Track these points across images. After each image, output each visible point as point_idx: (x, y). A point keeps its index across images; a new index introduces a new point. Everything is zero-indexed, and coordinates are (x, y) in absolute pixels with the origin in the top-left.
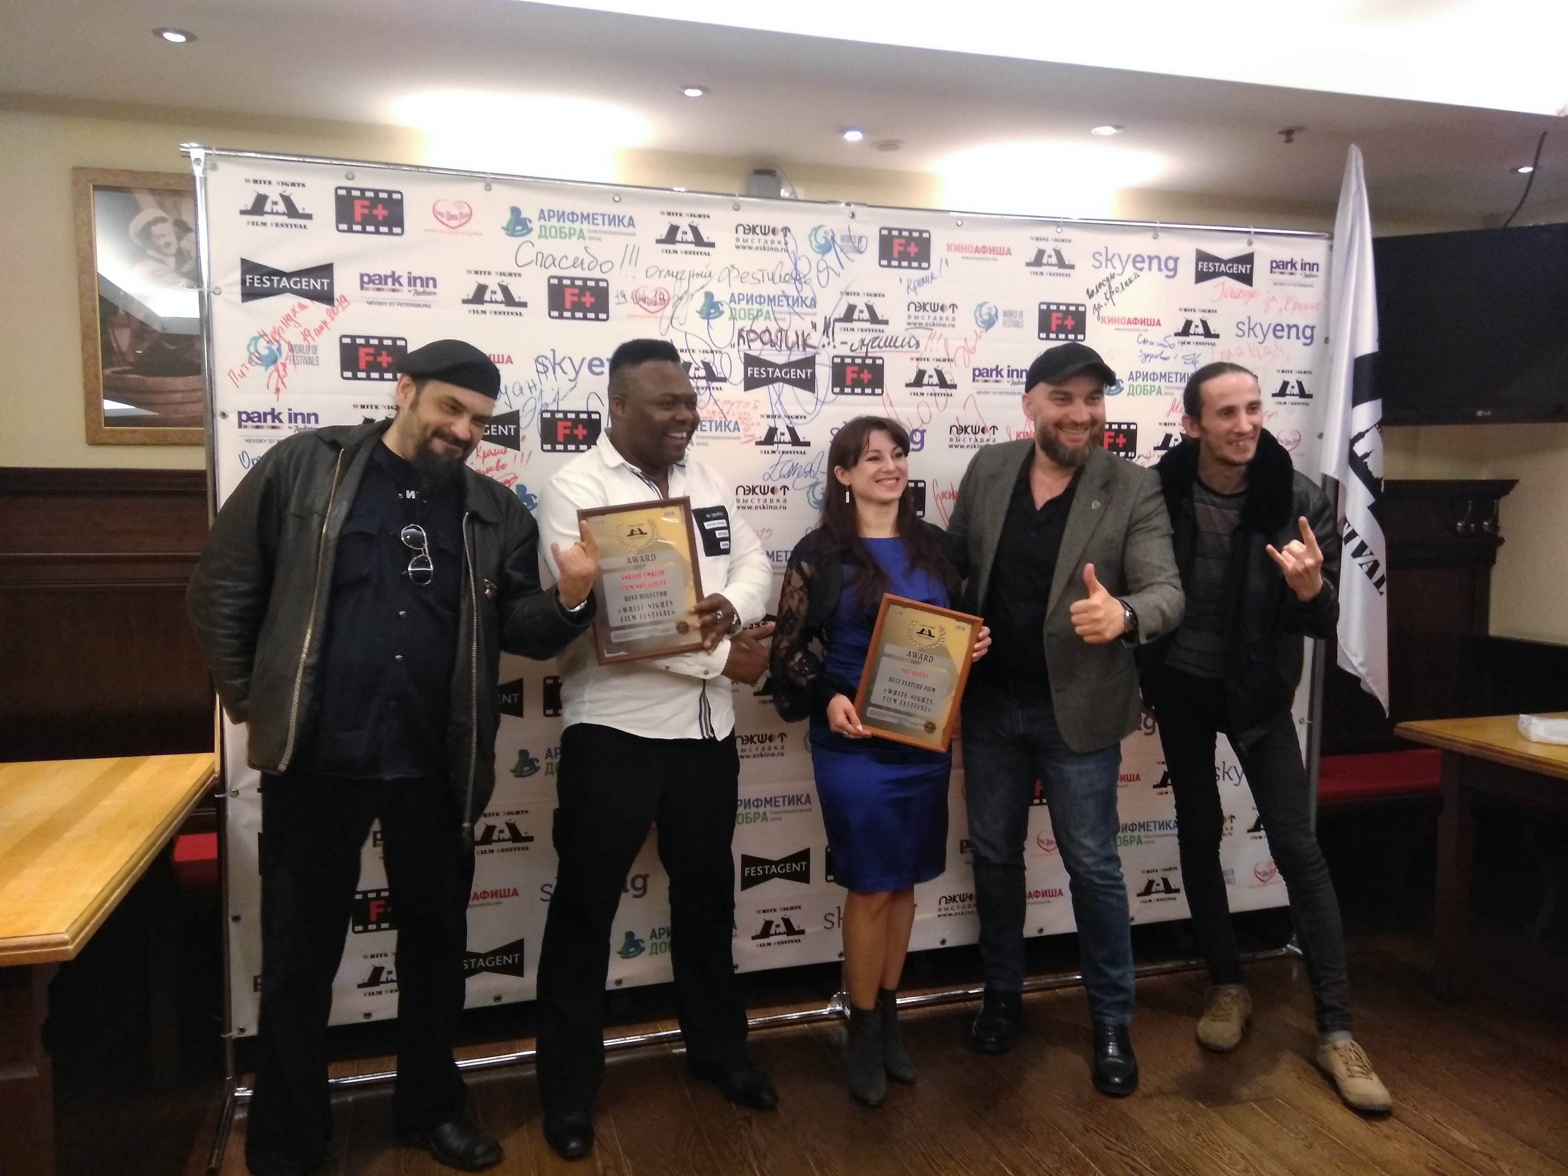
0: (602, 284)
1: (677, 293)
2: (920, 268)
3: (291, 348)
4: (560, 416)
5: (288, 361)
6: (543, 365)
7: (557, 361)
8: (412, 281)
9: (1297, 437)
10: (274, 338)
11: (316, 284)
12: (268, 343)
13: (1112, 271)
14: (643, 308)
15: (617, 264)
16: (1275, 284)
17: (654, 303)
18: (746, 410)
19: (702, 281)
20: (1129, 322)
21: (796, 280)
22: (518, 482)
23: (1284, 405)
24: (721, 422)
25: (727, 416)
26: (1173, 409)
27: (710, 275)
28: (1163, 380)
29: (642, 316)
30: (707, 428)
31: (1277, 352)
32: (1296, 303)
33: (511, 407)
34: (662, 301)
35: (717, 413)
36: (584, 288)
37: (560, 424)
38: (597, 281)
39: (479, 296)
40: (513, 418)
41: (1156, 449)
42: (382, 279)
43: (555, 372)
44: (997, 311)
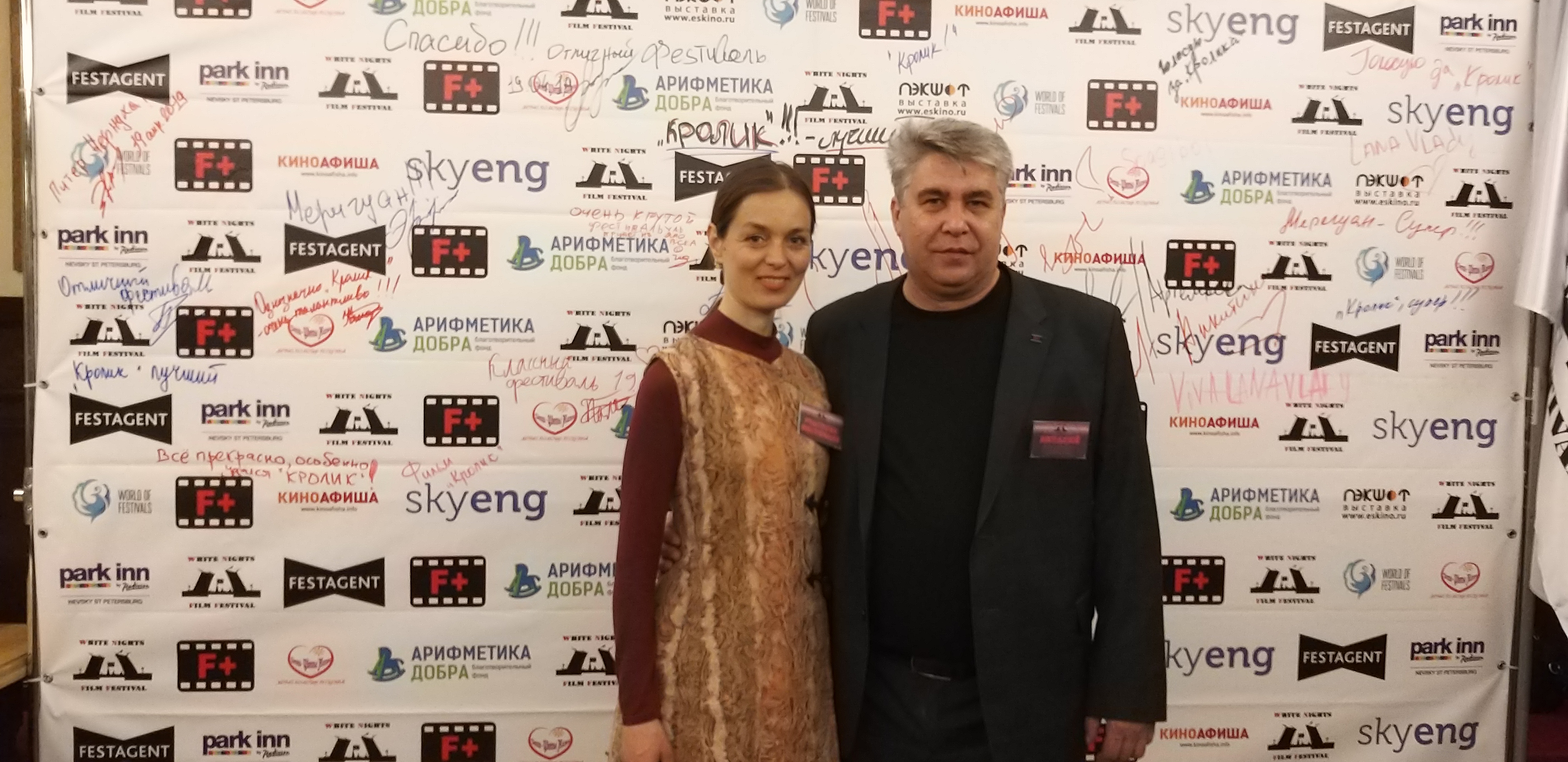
0: (492, 69)
1: (587, 78)
2: (916, 37)
3: (120, 156)
4: (436, 232)
5: (115, 170)
6: (415, 169)
7: (434, 165)
8: (260, 72)
9: (1489, 263)
10: (101, 143)
11: (149, 79)
12: (95, 149)
13: (1198, 36)
14: (544, 98)
15: (511, 44)
16: (1449, 49)
17: (557, 91)
18: (678, 225)
19: (620, 62)
20: (1223, 104)
21: (745, 58)
22: (383, 314)
23: (1466, 218)
24: (644, 240)
25: (651, 232)
26: (1291, 222)
27: (631, 55)
28: (1275, 183)
29: (542, 107)
30: (626, 247)
31: (1454, 143)
32: (1482, 76)
33: (375, 221)
34: (568, 88)
35: (639, 229)
36: (469, 74)
37: (436, 242)
38: (485, 65)
39: (339, 88)
40: (377, 235)
41: (1265, 276)
42: (225, 71)
43: (430, 179)
44: (1026, 92)
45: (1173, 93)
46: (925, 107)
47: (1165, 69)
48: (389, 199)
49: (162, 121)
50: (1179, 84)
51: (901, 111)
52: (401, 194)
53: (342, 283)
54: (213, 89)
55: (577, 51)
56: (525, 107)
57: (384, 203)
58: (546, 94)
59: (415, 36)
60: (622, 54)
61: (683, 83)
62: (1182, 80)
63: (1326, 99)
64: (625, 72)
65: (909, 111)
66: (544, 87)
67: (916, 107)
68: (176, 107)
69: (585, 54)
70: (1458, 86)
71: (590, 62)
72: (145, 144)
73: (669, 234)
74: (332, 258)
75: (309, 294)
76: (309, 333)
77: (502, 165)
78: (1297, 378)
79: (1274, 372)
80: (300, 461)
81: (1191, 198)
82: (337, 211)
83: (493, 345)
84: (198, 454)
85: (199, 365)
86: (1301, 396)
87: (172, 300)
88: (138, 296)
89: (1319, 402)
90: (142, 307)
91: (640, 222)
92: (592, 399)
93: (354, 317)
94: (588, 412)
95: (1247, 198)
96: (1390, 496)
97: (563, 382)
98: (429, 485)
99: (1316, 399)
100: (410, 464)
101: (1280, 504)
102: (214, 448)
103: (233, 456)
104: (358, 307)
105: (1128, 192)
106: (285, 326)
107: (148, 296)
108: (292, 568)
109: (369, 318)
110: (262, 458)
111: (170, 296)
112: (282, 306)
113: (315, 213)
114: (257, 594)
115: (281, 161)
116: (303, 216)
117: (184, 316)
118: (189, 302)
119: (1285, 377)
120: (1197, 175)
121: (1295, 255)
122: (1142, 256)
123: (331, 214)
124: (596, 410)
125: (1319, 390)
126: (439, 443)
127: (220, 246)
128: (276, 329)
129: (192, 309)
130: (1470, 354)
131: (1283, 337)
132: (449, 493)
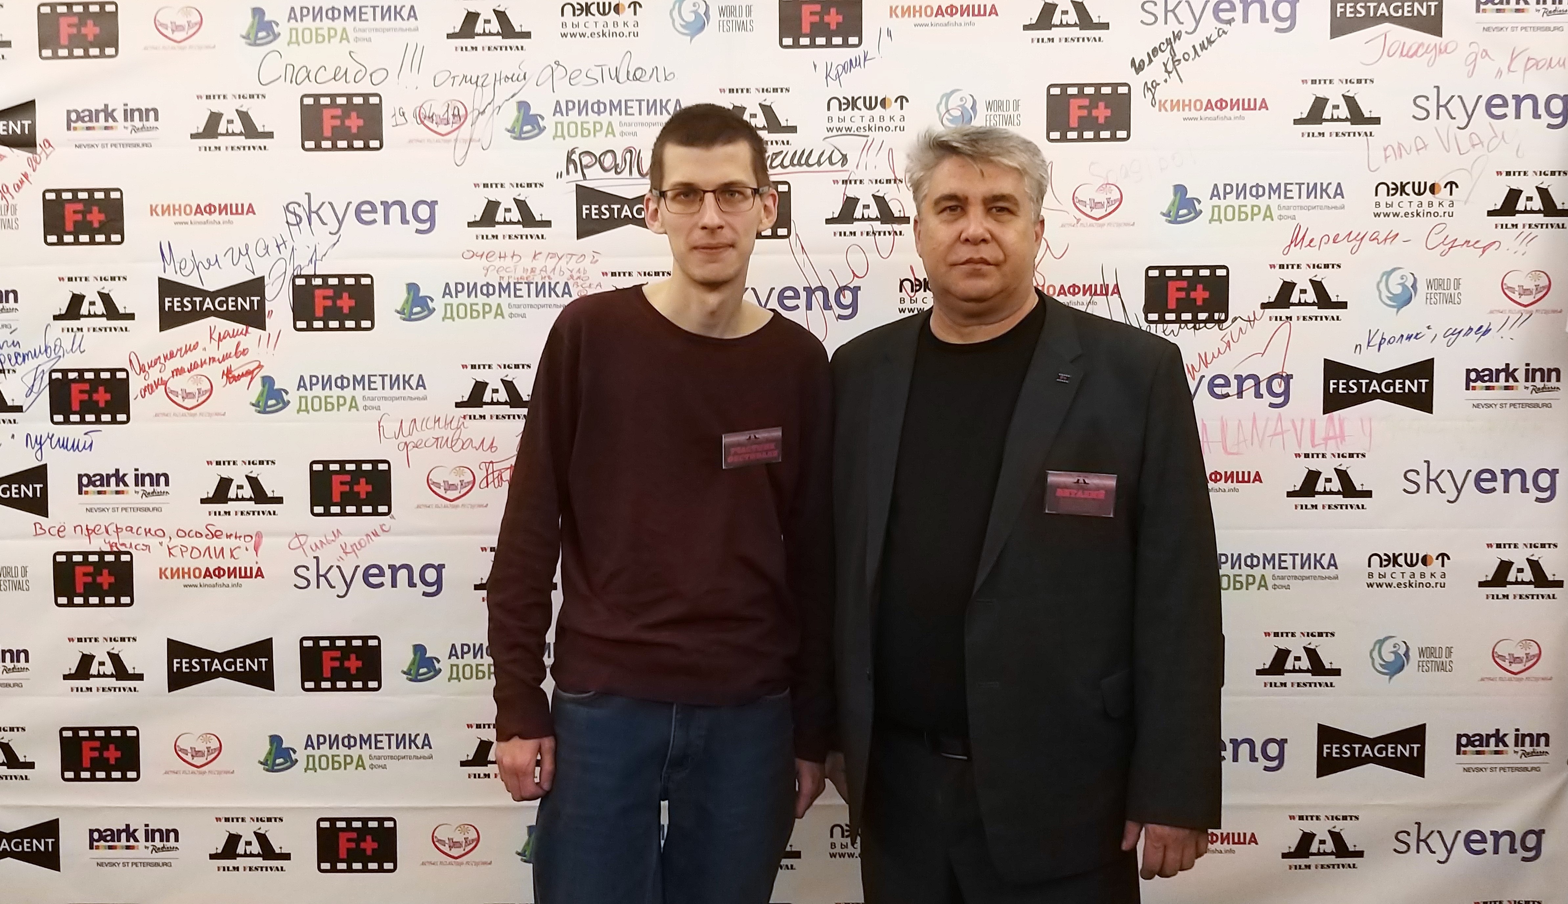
0: (374, 100)
1: (477, 106)
2: (845, 44)
4: (318, 282)
6: (295, 214)
7: (314, 209)
8: (129, 114)
9: (1544, 282)
11: (16, 127)
13: (1177, 28)
14: (431, 129)
15: (393, 73)
16: (1487, 29)
17: (446, 122)
18: (581, 266)
19: (514, 86)
20: (1209, 105)
21: (651, 77)
22: (263, 373)
23: (1514, 229)
24: (544, 283)
25: (552, 275)
26: (1294, 242)
27: (525, 78)
28: (1275, 197)
29: (429, 141)
30: (524, 292)
31: (1495, 141)
32: (1529, 59)
33: (253, 273)
34: (457, 118)
35: (538, 272)
36: (349, 107)
37: (318, 292)
38: (366, 96)
39: (211, 128)
40: (256, 287)
41: (1264, 306)
42: (93, 116)
43: (310, 224)
44: (974, 102)
45: (1149, 95)
46: (858, 123)
47: (1138, 68)
48: (267, 247)
49: (29, 171)
50: (1155, 84)
51: (830, 130)
52: (280, 242)
53: (220, 340)
54: (81, 135)
55: (465, 77)
56: (411, 141)
57: (262, 252)
58: (433, 126)
59: (290, 68)
60: (515, 78)
61: (583, 107)
62: (1160, 80)
63: (1334, 95)
64: (518, 98)
65: (839, 129)
66: (431, 118)
67: (847, 124)
68: (43, 156)
69: (474, 80)
70: (1500, 72)
71: (479, 88)
72: (13, 198)
73: (572, 277)
74: (208, 313)
75: (186, 352)
76: (188, 395)
77: (386, 205)
78: (1307, 424)
79: (1280, 418)
80: (181, 533)
81: (1173, 217)
82: (213, 262)
83: (381, 403)
84: (75, 528)
85: (74, 432)
86: (1313, 446)
87: (45, 363)
88: (10, 360)
89: (1336, 452)
90: (14, 371)
91: (539, 264)
92: (492, 462)
93: (234, 377)
94: (487, 477)
95: (1241, 215)
96: (1425, 561)
97: (460, 443)
98: (317, 558)
99: (1332, 448)
100: (297, 536)
101: (1290, 572)
102: (91, 520)
103: (111, 529)
104: (238, 365)
105: (1097, 213)
106: (161, 388)
107: (20, 360)
108: (176, 649)
109: (250, 377)
110: (141, 531)
111: (43, 358)
112: (158, 366)
113: (190, 265)
114: (140, 677)
115: (153, 210)
116: (178, 269)
117: (57, 379)
118: (62, 365)
119: (1293, 421)
120: (1180, 190)
121: (1302, 279)
122: (1117, 286)
123: (207, 266)
124: (496, 474)
125: (1335, 438)
126: (327, 513)
127: (93, 305)
128: (153, 391)
129: (65, 372)
130: (1522, 391)
131: (1290, 377)
132: (338, 567)
